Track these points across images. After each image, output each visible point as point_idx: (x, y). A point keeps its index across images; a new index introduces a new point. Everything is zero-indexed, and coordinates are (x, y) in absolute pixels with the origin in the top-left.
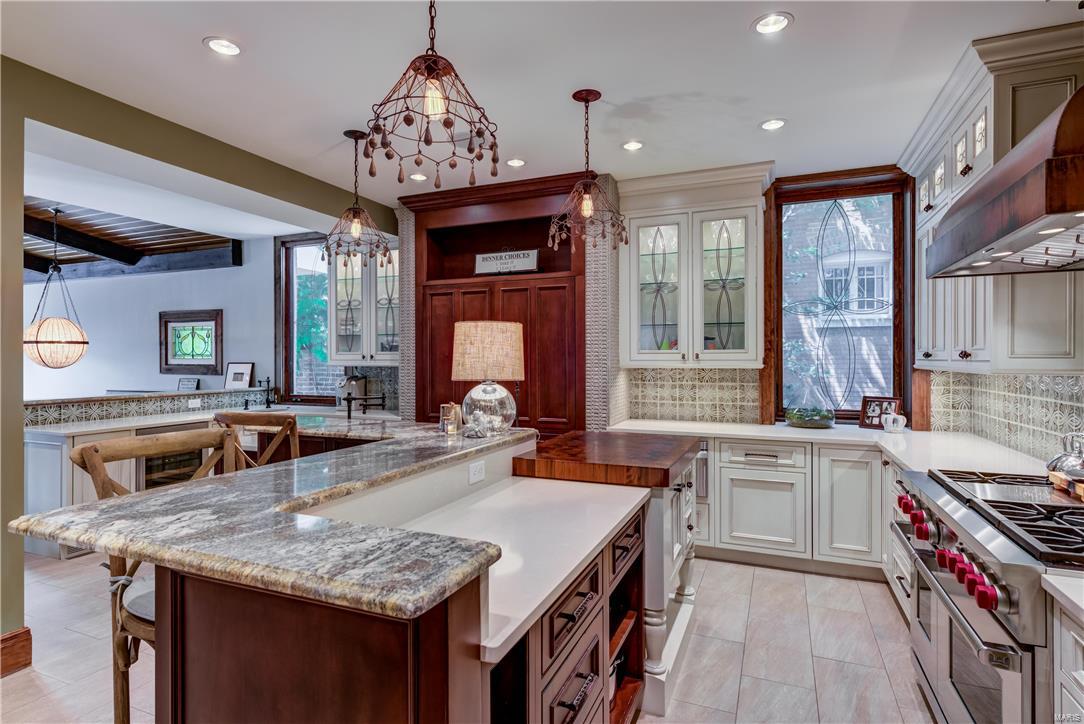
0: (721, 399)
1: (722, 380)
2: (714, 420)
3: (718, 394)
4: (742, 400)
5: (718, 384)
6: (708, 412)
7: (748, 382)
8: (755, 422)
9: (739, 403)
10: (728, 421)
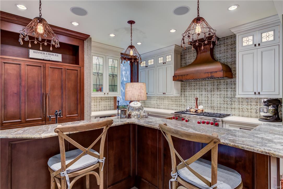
0: (106, 105)
1: (106, 100)
2: (104, 110)
3: (105, 103)
4: (110, 104)
5: (105, 101)
6: (103, 108)
7: (112, 100)
8: (113, 109)
9: (110, 105)
10: (107, 110)
